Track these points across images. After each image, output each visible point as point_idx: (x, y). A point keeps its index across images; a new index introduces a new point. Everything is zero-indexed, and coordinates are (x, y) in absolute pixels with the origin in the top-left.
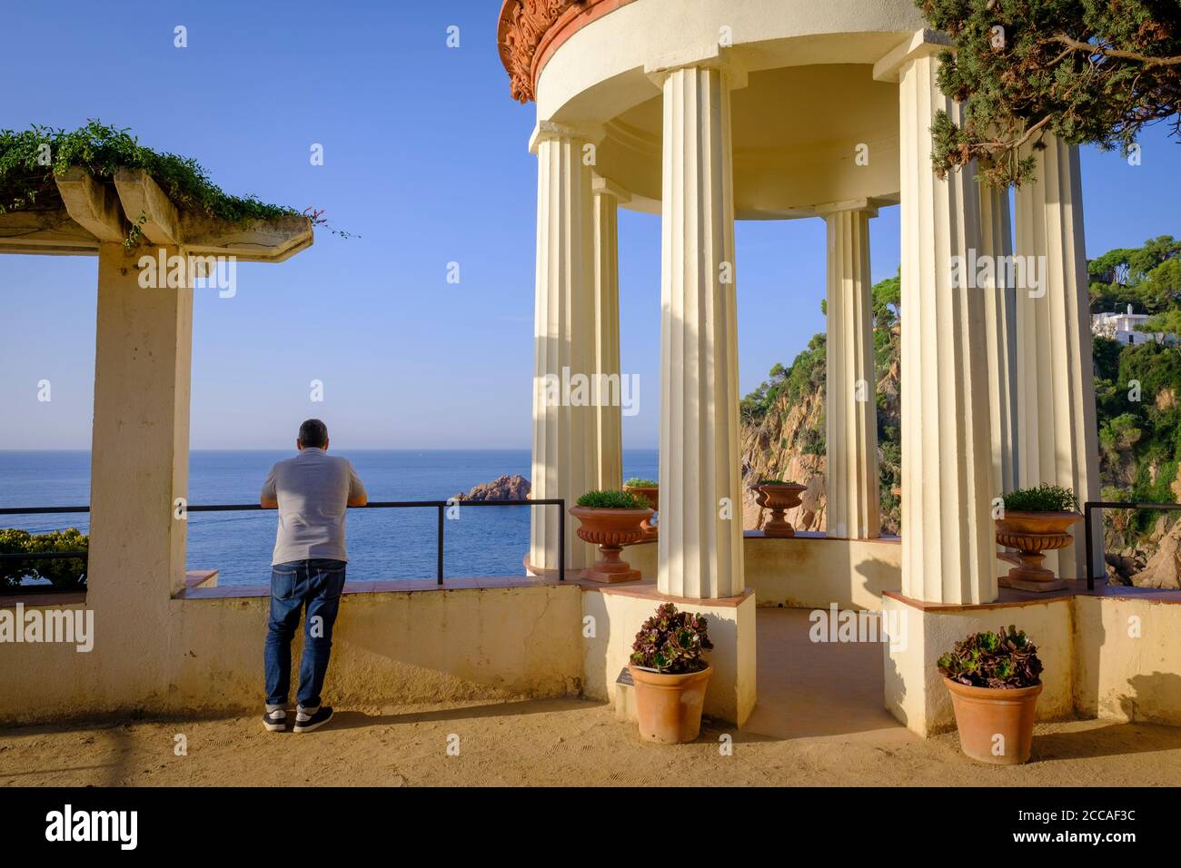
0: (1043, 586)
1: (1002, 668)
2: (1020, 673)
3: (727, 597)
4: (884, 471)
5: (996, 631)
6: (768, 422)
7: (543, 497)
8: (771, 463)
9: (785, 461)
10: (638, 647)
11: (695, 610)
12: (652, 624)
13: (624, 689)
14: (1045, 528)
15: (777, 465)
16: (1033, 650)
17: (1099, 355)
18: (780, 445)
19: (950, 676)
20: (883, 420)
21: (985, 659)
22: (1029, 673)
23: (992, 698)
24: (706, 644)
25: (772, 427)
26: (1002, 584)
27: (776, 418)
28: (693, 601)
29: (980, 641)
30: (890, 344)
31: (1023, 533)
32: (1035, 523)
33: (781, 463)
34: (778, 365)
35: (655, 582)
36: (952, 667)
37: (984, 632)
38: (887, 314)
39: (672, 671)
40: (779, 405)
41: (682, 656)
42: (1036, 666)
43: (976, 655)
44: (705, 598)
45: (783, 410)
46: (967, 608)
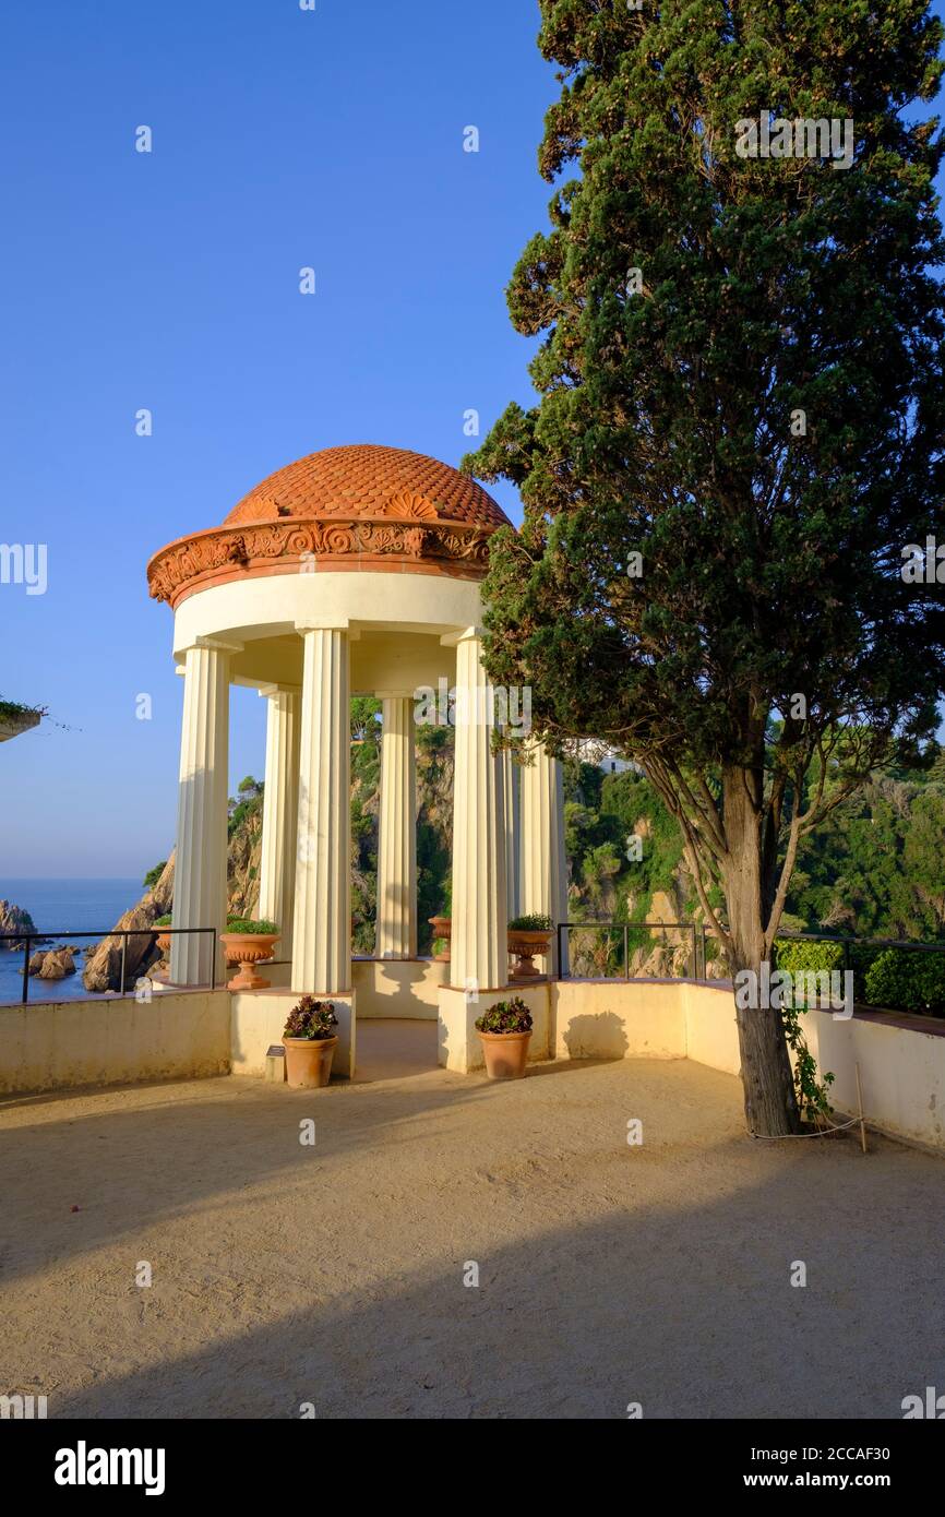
0: (534, 978)
1: (511, 1022)
2: (521, 1024)
3: (343, 991)
4: (367, 905)
5: (508, 1001)
6: (234, 846)
7: (187, 928)
8: (236, 897)
9: (253, 895)
10: (289, 1026)
11: (322, 1000)
12: (296, 1012)
13: (273, 1060)
14: (535, 940)
15: (243, 898)
16: (528, 1011)
17: (584, 782)
18: (247, 874)
19: (483, 1031)
20: (367, 846)
21: (502, 1017)
22: (525, 1025)
23: (506, 1039)
24: (335, 1022)
25: (239, 853)
26: (511, 979)
27: (244, 842)
28: (322, 995)
29: (500, 1007)
30: (377, 760)
31: (523, 944)
32: (529, 937)
33: (248, 897)
34: (250, 778)
35: (290, 985)
36: (483, 1025)
37: (502, 1001)
38: (375, 725)
39: (312, 1039)
40: (248, 826)
41: (322, 1029)
42: (530, 1020)
43: (497, 1016)
44: (329, 991)
45: (253, 832)
46: (491, 990)
